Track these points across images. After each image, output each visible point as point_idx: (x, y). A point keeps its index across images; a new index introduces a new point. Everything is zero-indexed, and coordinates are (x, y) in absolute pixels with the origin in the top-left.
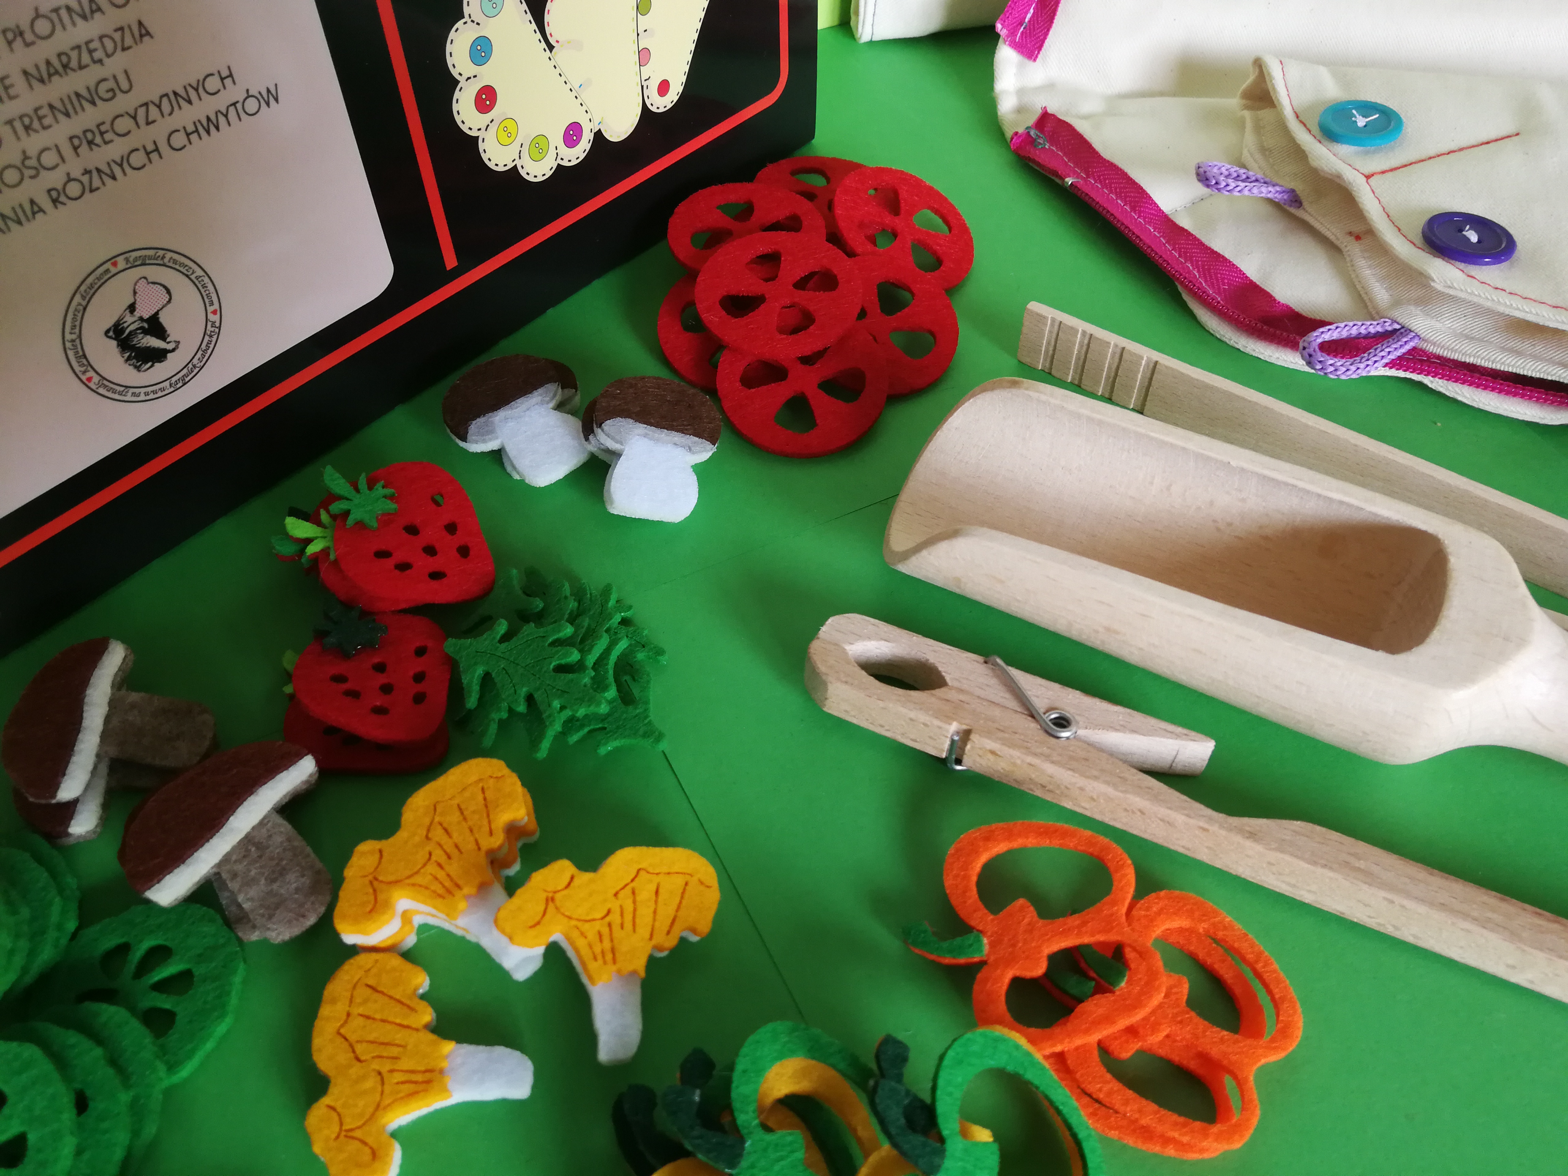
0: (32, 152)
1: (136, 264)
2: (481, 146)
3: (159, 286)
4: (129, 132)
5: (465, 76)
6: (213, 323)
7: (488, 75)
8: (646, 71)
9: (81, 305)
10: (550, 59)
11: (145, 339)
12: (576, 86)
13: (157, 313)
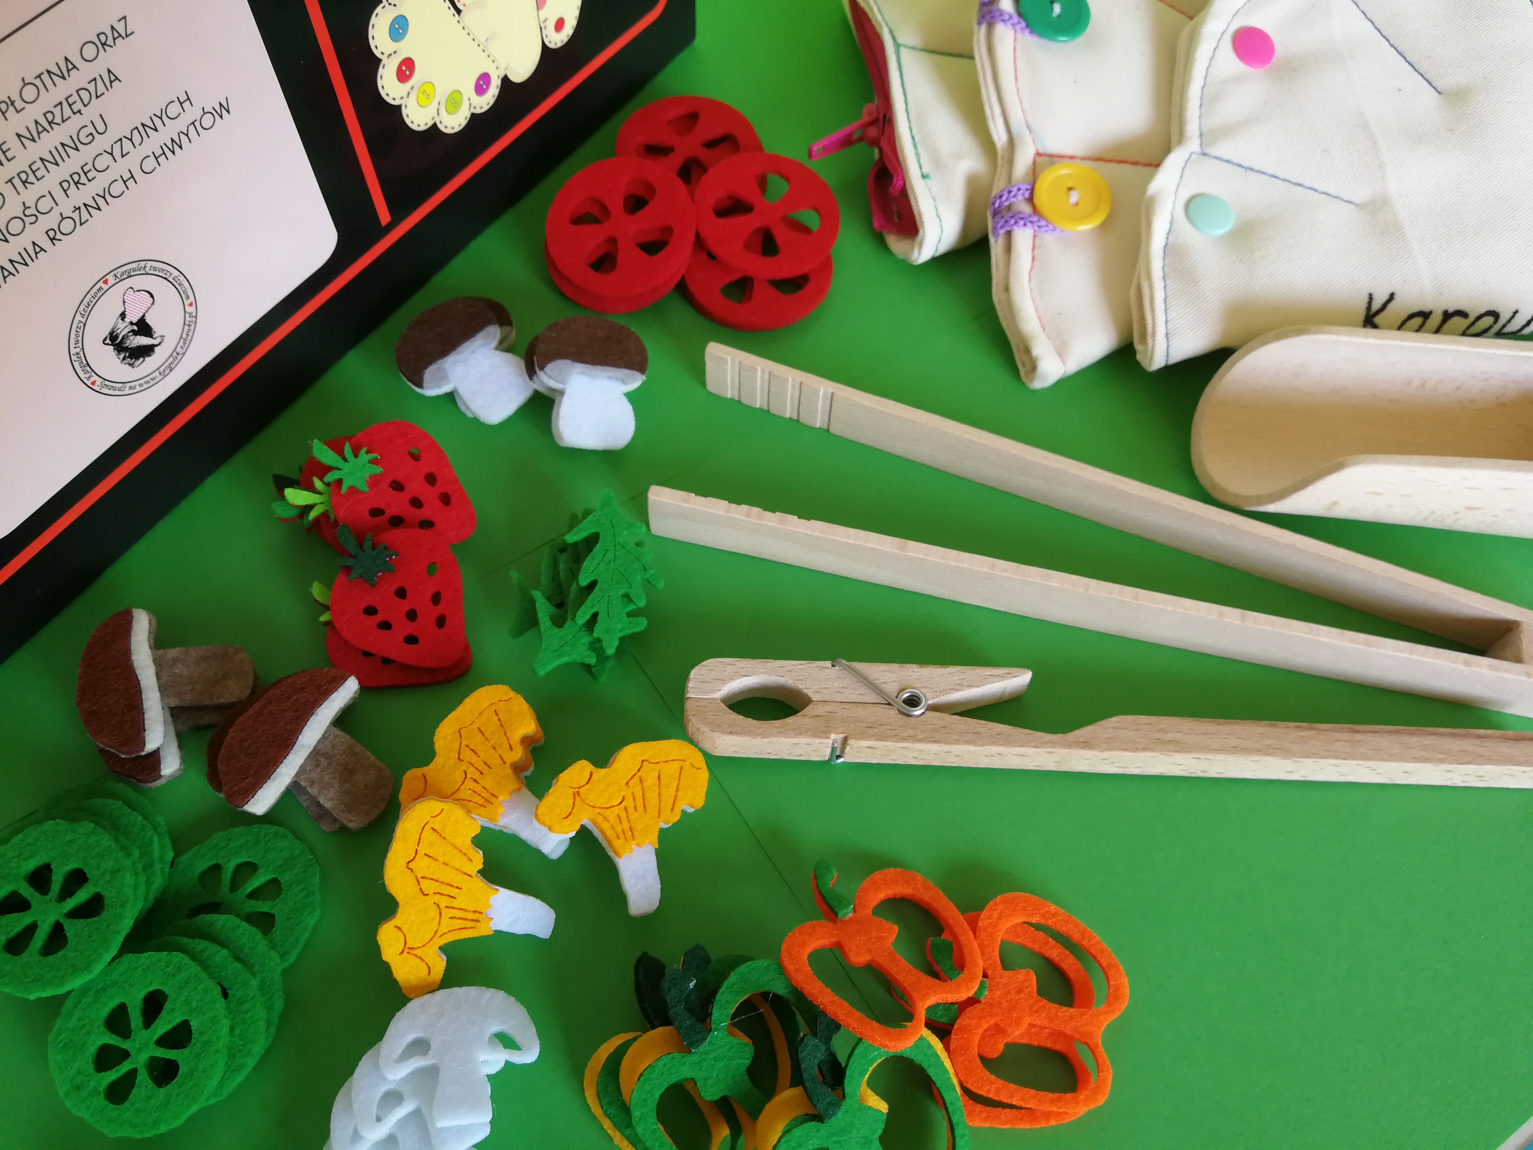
0: (31, 203)
1: (123, 278)
2: (404, 112)
3: (143, 292)
4: (108, 166)
5: (387, 53)
6: (190, 314)
7: (406, 48)
8: (543, 13)
9: (82, 322)
10: (459, 22)
11: (136, 339)
12: (483, 41)
13: (144, 316)
